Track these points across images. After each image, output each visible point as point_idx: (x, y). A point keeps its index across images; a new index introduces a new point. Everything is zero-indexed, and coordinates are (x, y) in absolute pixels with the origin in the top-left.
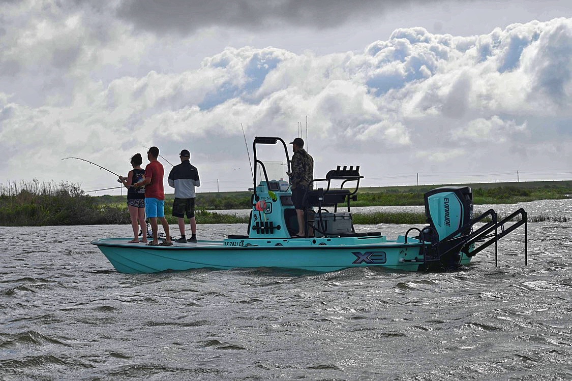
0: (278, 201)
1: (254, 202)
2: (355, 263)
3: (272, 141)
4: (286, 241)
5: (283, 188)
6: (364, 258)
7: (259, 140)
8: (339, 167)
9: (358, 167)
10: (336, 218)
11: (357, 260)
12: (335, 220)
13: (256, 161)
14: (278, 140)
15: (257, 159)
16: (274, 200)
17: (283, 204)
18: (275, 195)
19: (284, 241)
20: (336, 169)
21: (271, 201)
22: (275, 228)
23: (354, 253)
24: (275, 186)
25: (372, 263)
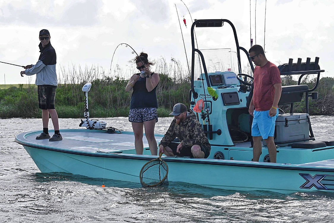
0: (220, 99)
1: (192, 99)
2: (303, 187)
3: (218, 23)
4: (227, 149)
5: (228, 81)
6: (314, 181)
7: (200, 23)
8: (291, 60)
9: (317, 59)
10: (289, 123)
11: (305, 184)
12: (286, 125)
13: (194, 50)
14: (225, 23)
15: (196, 48)
16: (215, 99)
17: (225, 104)
18: (215, 93)
19: (225, 149)
20: (288, 62)
21: (211, 99)
22: (215, 132)
23: (302, 175)
24: (218, 79)
25: (324, 188)
